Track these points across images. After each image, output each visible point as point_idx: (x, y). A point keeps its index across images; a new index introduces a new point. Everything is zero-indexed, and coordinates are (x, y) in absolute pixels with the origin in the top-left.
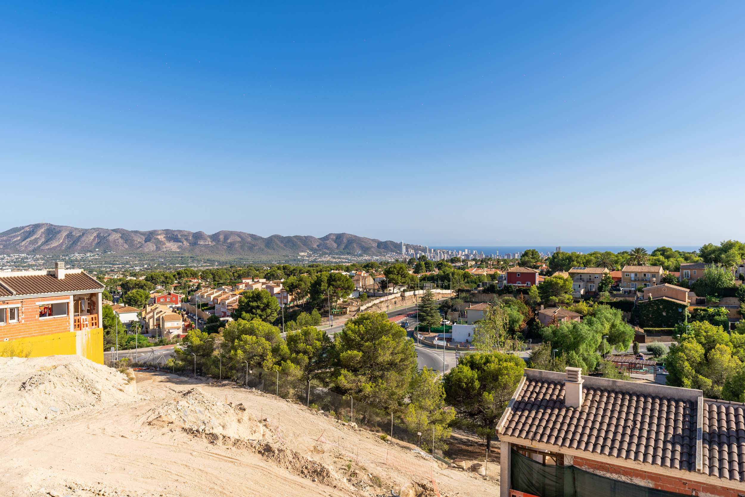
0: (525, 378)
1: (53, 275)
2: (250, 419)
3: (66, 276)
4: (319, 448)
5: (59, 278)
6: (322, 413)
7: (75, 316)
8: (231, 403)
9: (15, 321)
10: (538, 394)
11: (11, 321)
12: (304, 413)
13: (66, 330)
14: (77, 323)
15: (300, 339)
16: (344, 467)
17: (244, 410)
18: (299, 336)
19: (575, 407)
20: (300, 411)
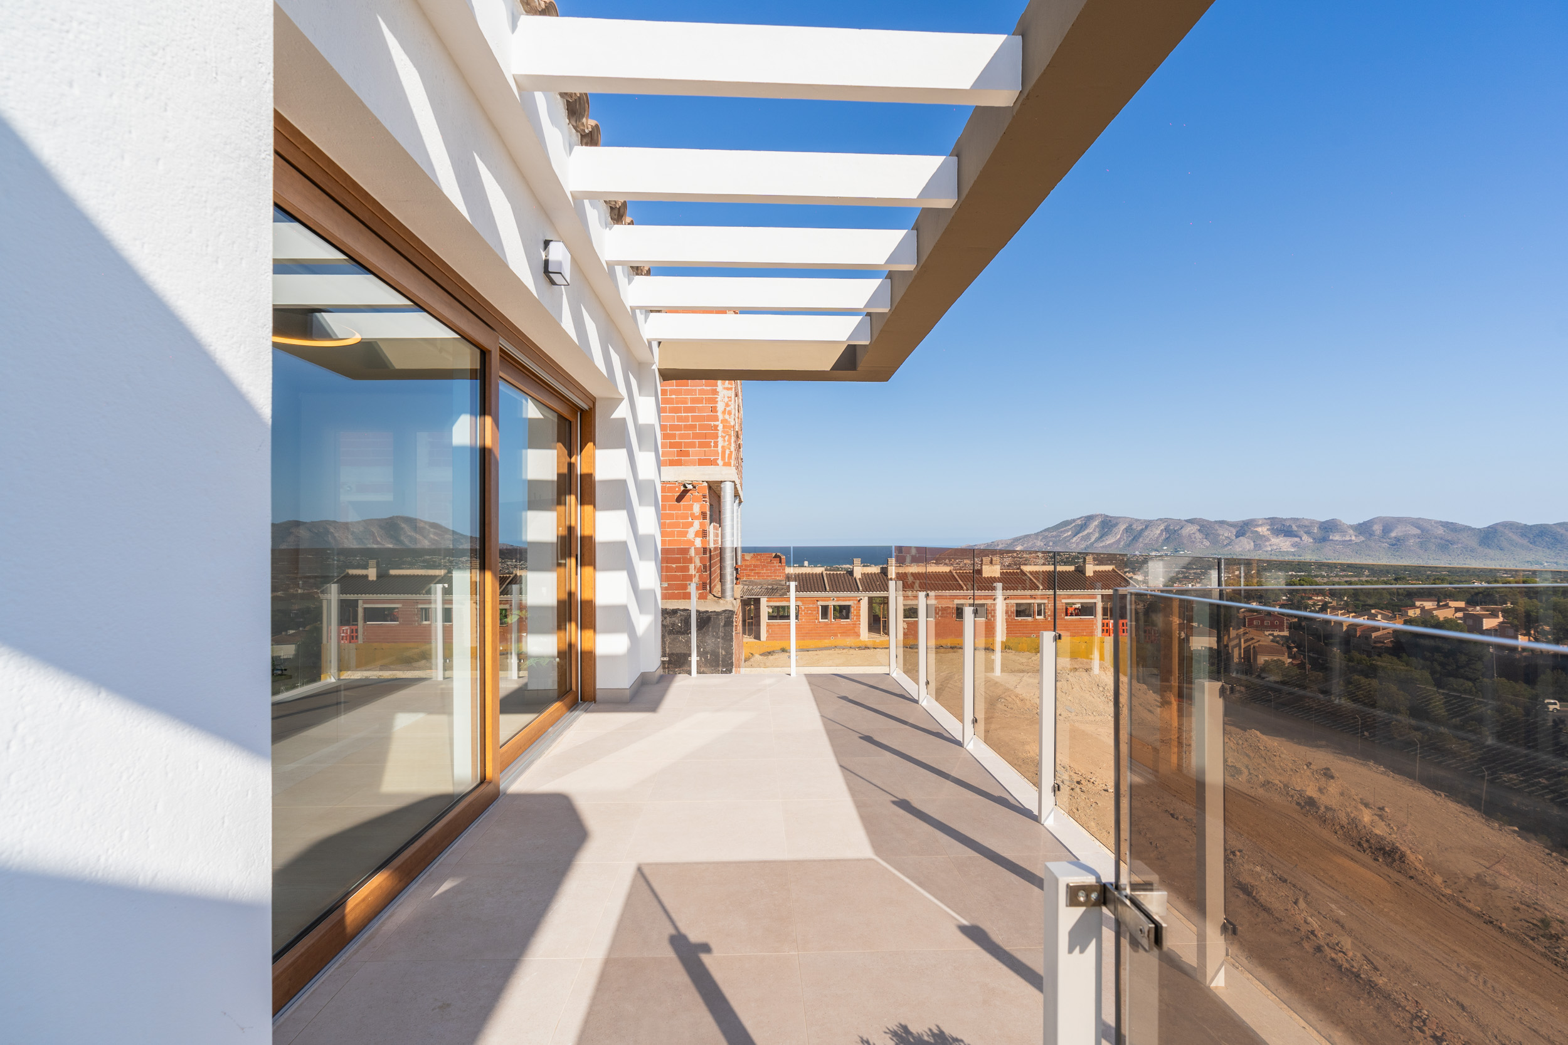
1: (1081, 571)
2: (1342, 794)
3: (1095, 572)
5: (1087, 575)
6: (1515, 831)
7: (1103, 619)
8: (1311, 764)
9: (1041, 617)
11: (1037, 617)
12: (1470, 820)
13: (1091, 634)
14: (1105, 628)
16: (1535, 922)
17: (1332, 777)
20: (1462, 815)
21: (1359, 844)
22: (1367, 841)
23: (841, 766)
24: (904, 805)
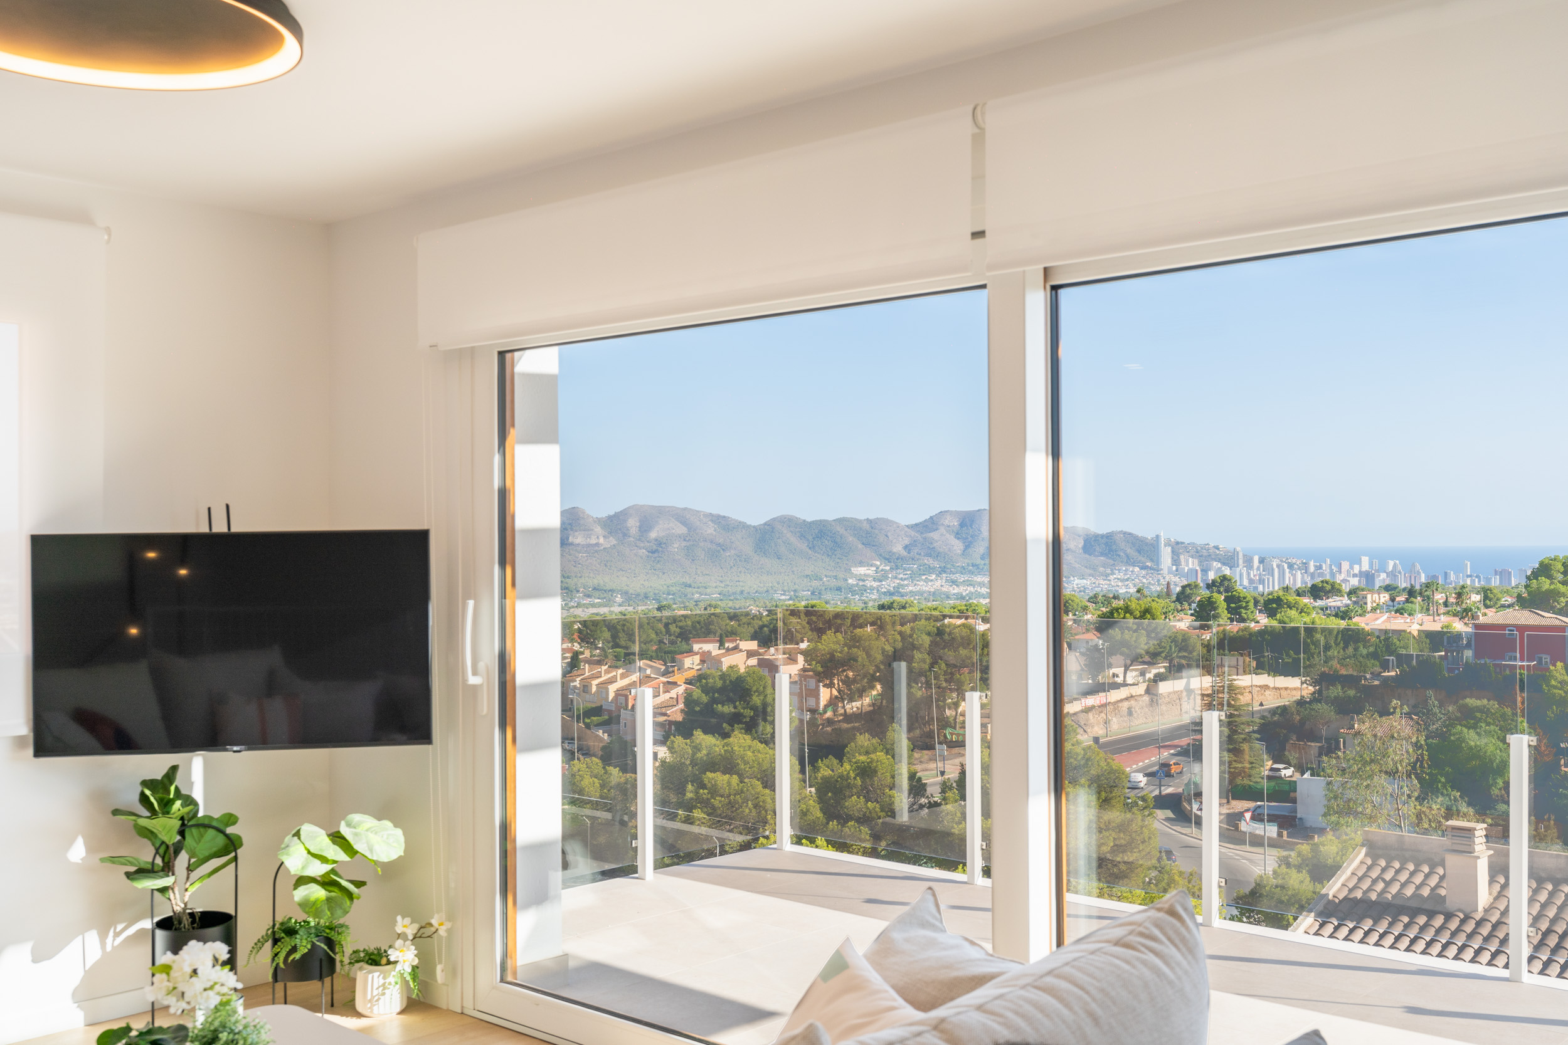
0: (1364, 850)
10: (1388, 884)
15: (849, 786)
18: (848, 777)
19: (1468, 910)
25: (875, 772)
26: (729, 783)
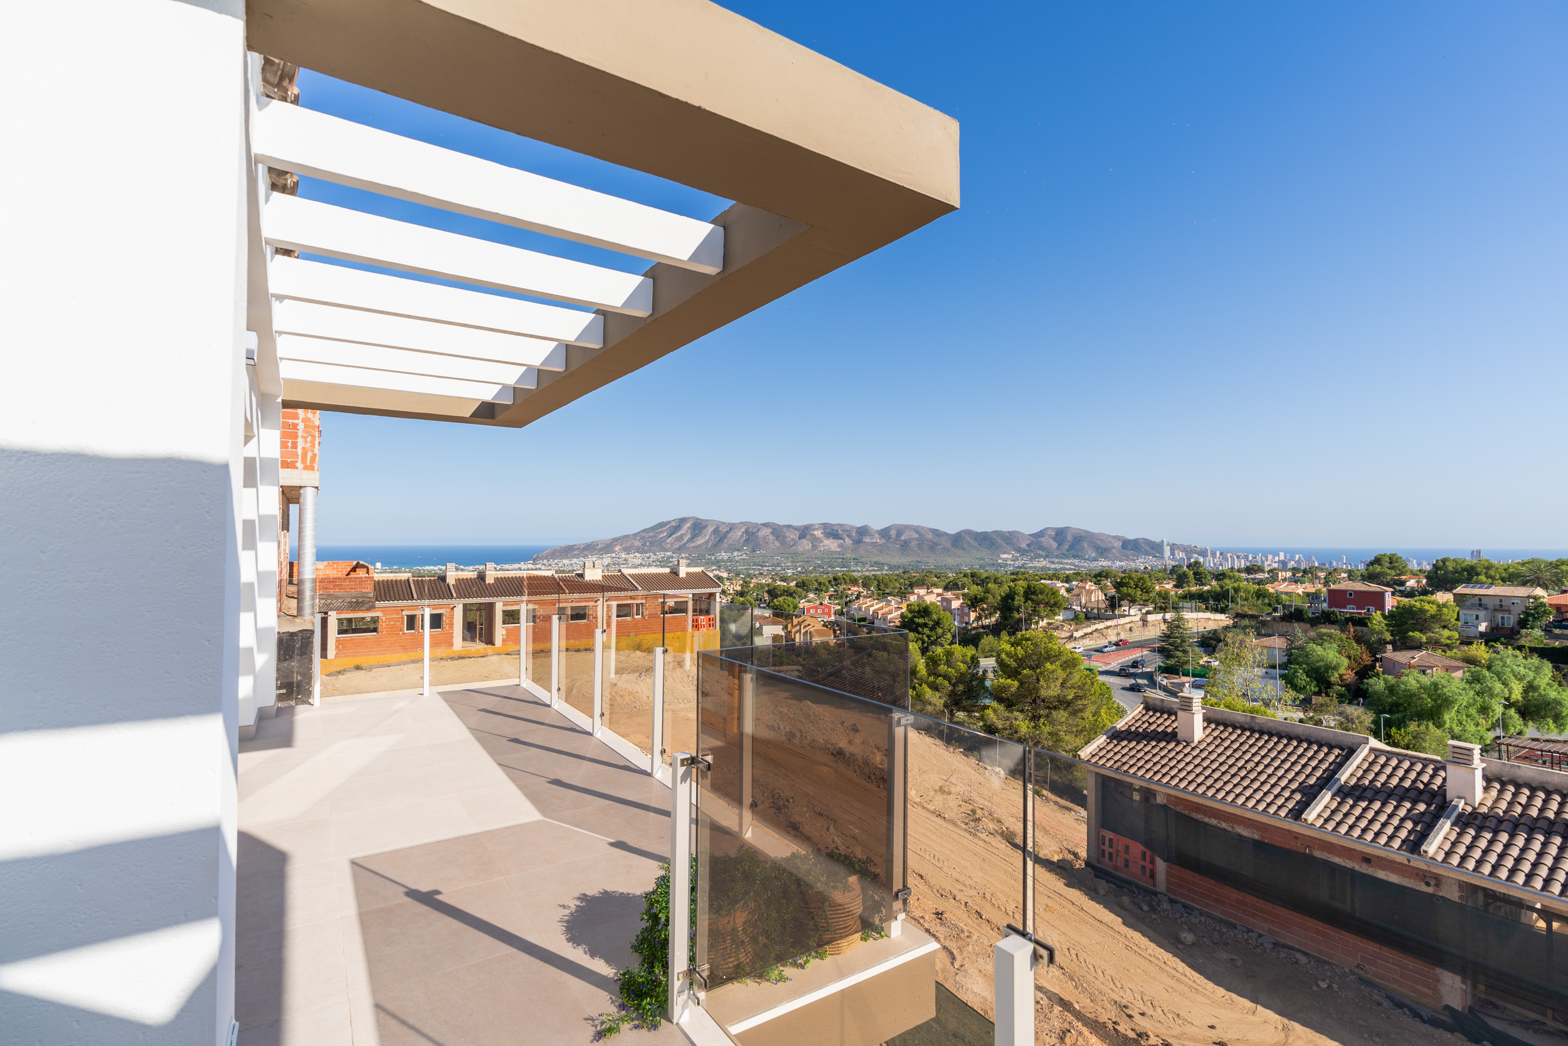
0: (1142, 706)
1: (675, 573)
2: (863, 743)
3: (687, 574)
4: (946, 789)
5: (681, 576)
6: (961, 752)
7: (693, 615)
8: (844, 722)
9: (640, 616)
10: (1150, 724)
11: (636, 617)
12: (938, 749)
13: (684, 630)
14: (695, 623)
15: (940, 660)
16: (969, 812)
17: (858, 731)
18: (940, 656)
19: (1189, 741)
20: (933, 746)
21: (869, 777)
22: (874, 774)
23: (499, 764)
24: (557, 782)
25: (953, 654)
26: (882, 656)
